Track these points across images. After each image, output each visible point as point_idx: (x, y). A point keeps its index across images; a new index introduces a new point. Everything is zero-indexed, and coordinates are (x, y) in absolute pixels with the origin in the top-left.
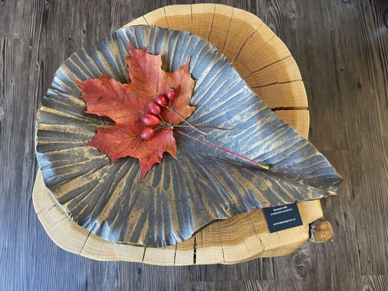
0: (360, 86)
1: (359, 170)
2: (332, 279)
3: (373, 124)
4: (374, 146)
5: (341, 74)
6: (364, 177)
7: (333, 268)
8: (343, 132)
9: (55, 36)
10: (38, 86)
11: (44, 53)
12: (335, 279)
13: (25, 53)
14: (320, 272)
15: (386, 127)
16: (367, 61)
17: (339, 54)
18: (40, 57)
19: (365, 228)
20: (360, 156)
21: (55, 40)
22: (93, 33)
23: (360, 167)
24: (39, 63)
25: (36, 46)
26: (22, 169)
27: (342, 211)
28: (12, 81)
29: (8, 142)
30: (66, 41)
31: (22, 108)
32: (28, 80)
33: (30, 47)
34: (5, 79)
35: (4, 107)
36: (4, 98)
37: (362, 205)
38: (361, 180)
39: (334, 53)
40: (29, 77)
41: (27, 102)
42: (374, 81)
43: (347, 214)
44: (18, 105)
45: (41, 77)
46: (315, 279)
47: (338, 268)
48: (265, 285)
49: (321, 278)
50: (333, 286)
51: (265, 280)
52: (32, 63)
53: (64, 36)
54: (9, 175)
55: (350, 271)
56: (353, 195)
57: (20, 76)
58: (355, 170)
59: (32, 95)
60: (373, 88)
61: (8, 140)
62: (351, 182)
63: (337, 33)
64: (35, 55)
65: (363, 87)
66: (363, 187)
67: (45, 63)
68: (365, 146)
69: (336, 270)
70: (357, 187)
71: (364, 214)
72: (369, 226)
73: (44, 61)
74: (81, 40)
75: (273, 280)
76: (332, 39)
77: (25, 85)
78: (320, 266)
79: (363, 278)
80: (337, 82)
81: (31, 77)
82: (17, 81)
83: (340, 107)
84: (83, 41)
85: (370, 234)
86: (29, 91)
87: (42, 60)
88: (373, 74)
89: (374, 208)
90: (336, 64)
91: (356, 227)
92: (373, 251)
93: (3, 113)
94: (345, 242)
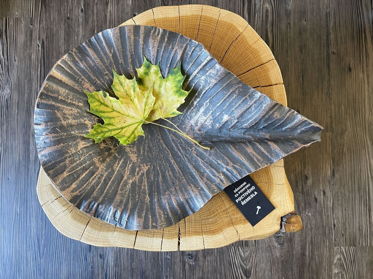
0: (350, 69)
1: (341, 151)
2: (307, 248)
3: (359, 108)
4: (358, 129)
5: (333, 58)
6: (345, 159)
7: (309, 239)
8: (329, 115)
9: (54, 15)
10: (40, 65)
11: (44, 33)
12: (310, 248)
13: (26, 33)
14: (296, 242)
15: (371, 111)
16: (360, 44)
17: (332, 36)
18: (41, 36)
19: (342, 205)
20: (344, 138)
21: (54, 19)
22: (90, 12)
23: (343, 149)
24: (39, 42)
25: (37, 26)
26: (29, 144)
27: (321, 188)
28: (15, 60)
29: (15, 119)
30: (65, 21)
31: (26, 86)
32: (30, 59)
33: (31, 26)
34: (9, 58)
35: (9, 85)
36: (9, 76)
37: (341, 183)
38: (342, 161)
39: (328, 36)
40: (30, 56)
41: (30, 80)
42: (365, 65)
43: (326, 191)
44: (23, 84)
45: (42, 57)
46: (292, 248)
47: (313, 239)
48: (246, 251)
49: (297, 247)
50: (307, 253)
51: (246, 247)
52: (33, 43)
53: (63, 14)
54: (18, 149)
55: (324, 242)
56: (333, 174)
57: (23, 55)
58: (337, 151)
59: (35, 74)
60: (363, 71)
61: (15, 117)
62: (333, 162)
63: (332, 15)
64: (35, 34)
65: (353, 71)
66: (343, 167)
67: (45, 43)
68: (349, 129)
69: (312, 241)
70: (338, 167)
71: (341, 192)
72: (345, 203)
73: (44, 40)
74: (79, 19)
75: (254, 247)
76: (327, 21)
77: (27, 64)
78: (297, 237)
79: (336, 248)
80: (328, 65)
81: (33, 57)
82: (20, 60)
83: (329, 90)
84: (81, 20)
85: (345, 210)
86: (32, 71)
87: (43, 40)
88: (365, 58)
89: (352, 187)
90: (328, 47)
91: (333, 204)
92: (347, 225)
93: (9, 91)
94: (322, 216)
